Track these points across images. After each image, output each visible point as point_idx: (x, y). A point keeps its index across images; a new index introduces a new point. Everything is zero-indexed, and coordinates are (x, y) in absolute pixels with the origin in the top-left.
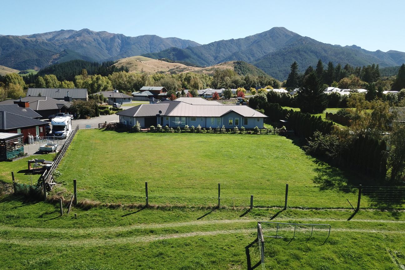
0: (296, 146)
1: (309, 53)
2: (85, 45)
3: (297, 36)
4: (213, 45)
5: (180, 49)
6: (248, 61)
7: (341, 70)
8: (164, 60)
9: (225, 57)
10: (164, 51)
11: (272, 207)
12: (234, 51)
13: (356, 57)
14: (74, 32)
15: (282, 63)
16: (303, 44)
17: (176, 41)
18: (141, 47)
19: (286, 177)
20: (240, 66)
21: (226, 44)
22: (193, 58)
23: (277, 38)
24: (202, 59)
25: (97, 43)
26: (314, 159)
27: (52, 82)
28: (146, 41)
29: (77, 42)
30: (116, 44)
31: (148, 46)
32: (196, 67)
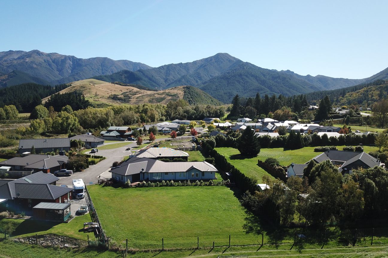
0: (235, 198)
1: (250, 77)
2: (35, 66)
3: (239, 61)
4: (163, 68)
5: (131, 72)
6: (196, 84)
7: (276, 99)
8: (117, 84)
9: (175, 79)
10: (116, 73)
11: (223, 246)
12: (183, 74)
13: (290, 81)
14: (23, 53)
15: (227, 86)
16: (244, 69)
17: (127, 63)
18: (92, 69)
19: (230, 225)
20: (189, 90)
21: (175, 68)
22: (145, 81)
23: (222, 63)
24: (153, 81)
25: (47, 64)
26: (246, 210)
27: (11, 112)
28: (98, 63)
29: (27, 62)
30: (67, 65)
31: (99, 68)
32: (147, 90)
